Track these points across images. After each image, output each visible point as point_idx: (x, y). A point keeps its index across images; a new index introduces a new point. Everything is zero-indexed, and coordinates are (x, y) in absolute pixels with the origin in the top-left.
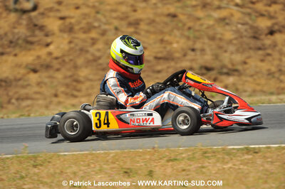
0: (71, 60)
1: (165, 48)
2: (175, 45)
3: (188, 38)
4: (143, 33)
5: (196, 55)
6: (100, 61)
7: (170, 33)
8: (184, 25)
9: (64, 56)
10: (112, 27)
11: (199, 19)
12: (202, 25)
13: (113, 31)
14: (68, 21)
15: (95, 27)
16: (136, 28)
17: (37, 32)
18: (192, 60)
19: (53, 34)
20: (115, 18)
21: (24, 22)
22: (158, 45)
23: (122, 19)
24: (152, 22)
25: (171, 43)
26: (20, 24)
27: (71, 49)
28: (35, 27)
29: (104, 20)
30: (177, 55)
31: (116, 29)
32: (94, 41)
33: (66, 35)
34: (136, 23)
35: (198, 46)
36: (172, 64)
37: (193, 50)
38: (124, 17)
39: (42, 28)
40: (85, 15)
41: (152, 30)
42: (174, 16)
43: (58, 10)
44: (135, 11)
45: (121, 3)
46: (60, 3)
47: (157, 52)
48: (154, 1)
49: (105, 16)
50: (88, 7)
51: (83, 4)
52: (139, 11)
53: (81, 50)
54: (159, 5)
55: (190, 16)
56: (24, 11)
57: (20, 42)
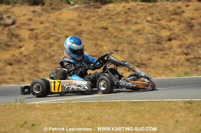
0: (35, 57)
1: (98, 49)
2: (105, 48)
3: (114, 43)
4: (84, 40)
5: (118, 54)
6: (54, 58)
7: (102, 40)
8: (112, 34)
9: (30, 54)
10: (64, 36)
11: (122, 31)
12: (123, 34)
13: (64, 39)
14: (35, 31)
15: (52, 36)
16: (80, 36)
17: (14, 39)
19: (24, 40)
21: (6, 32)
22: (93, 47)
23: (71, 30)
24: (91, 32)
25: (102, 46)
26: (3, 34)
27: (35, 50)
28: (12, 35)
29: (59, 31)
31: (66, 37)
32: (51, 45)
33: (32, 41)
34: (80, 33)
35: (120, 48)
37: (116, 51)
39: (17, 36)
40: (46, 28)
41: (91, 37)
42: (106, 29)
43: (29, 25)
44: (80, 25)
45: (71, 20)
46: (30, 20)
47: (92, 52)
48: (93, 19)
49: (60, 29)
50: (49, 22)
51: (46, 20)
52: (83, 25)
53: (42, 50)
54: (97, 21)
55: (116, 29)
56: (6, 25)
57: (2, 45)
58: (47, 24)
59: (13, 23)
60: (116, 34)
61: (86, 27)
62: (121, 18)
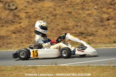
0: (29, 29)
1: (66, 25)
2: (70, 24)
3: (75, 21)
4: (58, 19)
5: (78, 28)
7: (68, 19)
8: (74, 16)
9: (26, 27)
10: (46, 17)
11: (80, 14)
12: (81, 16)
13: (46, 18)
14: (29, 14)
15: (39, 17)
16: (55, 17)
17: (16, 18)
18: (76, 30)
19: (23, 19)
20: (47, 13)
21: (12, 14)
22: (63, 24)
23: (50, 13)
24: (62, 15)
25: (68, 23)
26: (10, 15)
27: (29, 25)
28: (16, 16)
29: (43, 14)
30: (71, 28)
31: (47, 17)
33: (27, 19)
34: (55, 15)
35: (79, 24)
36: (68, 31)
37: (77, 26)
38: (51, 13)
39: (18, 16)
40: (35, 12)
41: (61, 18)
42: (70, 13)
43: (25, 10)
44: (55, 10)
45: (50, 7)
46: (26, 7)
47: (63, 27)
48: (63, 7)
49: (43, 12)
50: (37, 8)
51: (35, 7)
52: (57, 11)
53: (33, 25)
54: (65, 8)
55: (76, 13)
56: (12, 10)
57: (9, 22)
58: (36, 10)
59: (16, 9)
60: (76, 16)
61: (59, 11)
62: (79, 7)
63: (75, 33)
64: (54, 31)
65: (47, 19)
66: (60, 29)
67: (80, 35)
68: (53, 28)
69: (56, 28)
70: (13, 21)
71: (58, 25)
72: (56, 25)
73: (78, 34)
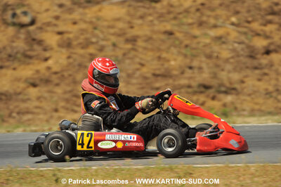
0: (70, 75)
1: (163, 65)
2: (173, 63)
3: (185, 56)
4: (140, 50)
5: (193, 73)
7: (168, 50)
8: (181, 43)
9: (62, 71)
10: (109, 43)
11: (195, 37)
12: (199, 43)
13: (111, 48)
14: (66, 36)
15: (93, 43)
16: (134, 45)
17: (36, 47)
18: (190, 78)
19: (52, 49)
20: (113, 34)
21: (22, 36)
22: (155, 62)
23: (119, 35)
24: (149, 39)
25: (168, 61)
26: (18, 38)
27: (69, 64)
28: (33, 41)
29: (101, 36)
30: (175, 73)
31: (114, 45)
32: (92, 57)
33: (64, 50)
34: (133, 40)
35: (195, 64)
36: (171, 81)
37: (191, 68)
38: (121, 34)
39: (40, 42)
40: (83, 31)
41: (150, 46)
42: (170, 33)
43: (55, 25)
44: (132, 27)
45: (118, 20)
46: (57, 18)
47: (155, 70)
48: (150, 18)
49: (102, 32)
50: (85, 22)
51: (81, 19)
52: (136, 28)
53: (80, 65)
54: (156, 22)
55: (186, 34)
56: (22, 26)
57: (19, 56)
58: (83, 26)
59: (33, 22)
60: (187, 42)
61: (141, 30)
62: (192, 18)
63: (189, 87)
64: (134, 81)
65: (114, 50)
66: (149, 75)
67: (201, 92)
68: (130, 72)
69: (138, 73)
70: (29, 53)
71: (142, 65)
72: (138, 66)
73: (196, 89)
